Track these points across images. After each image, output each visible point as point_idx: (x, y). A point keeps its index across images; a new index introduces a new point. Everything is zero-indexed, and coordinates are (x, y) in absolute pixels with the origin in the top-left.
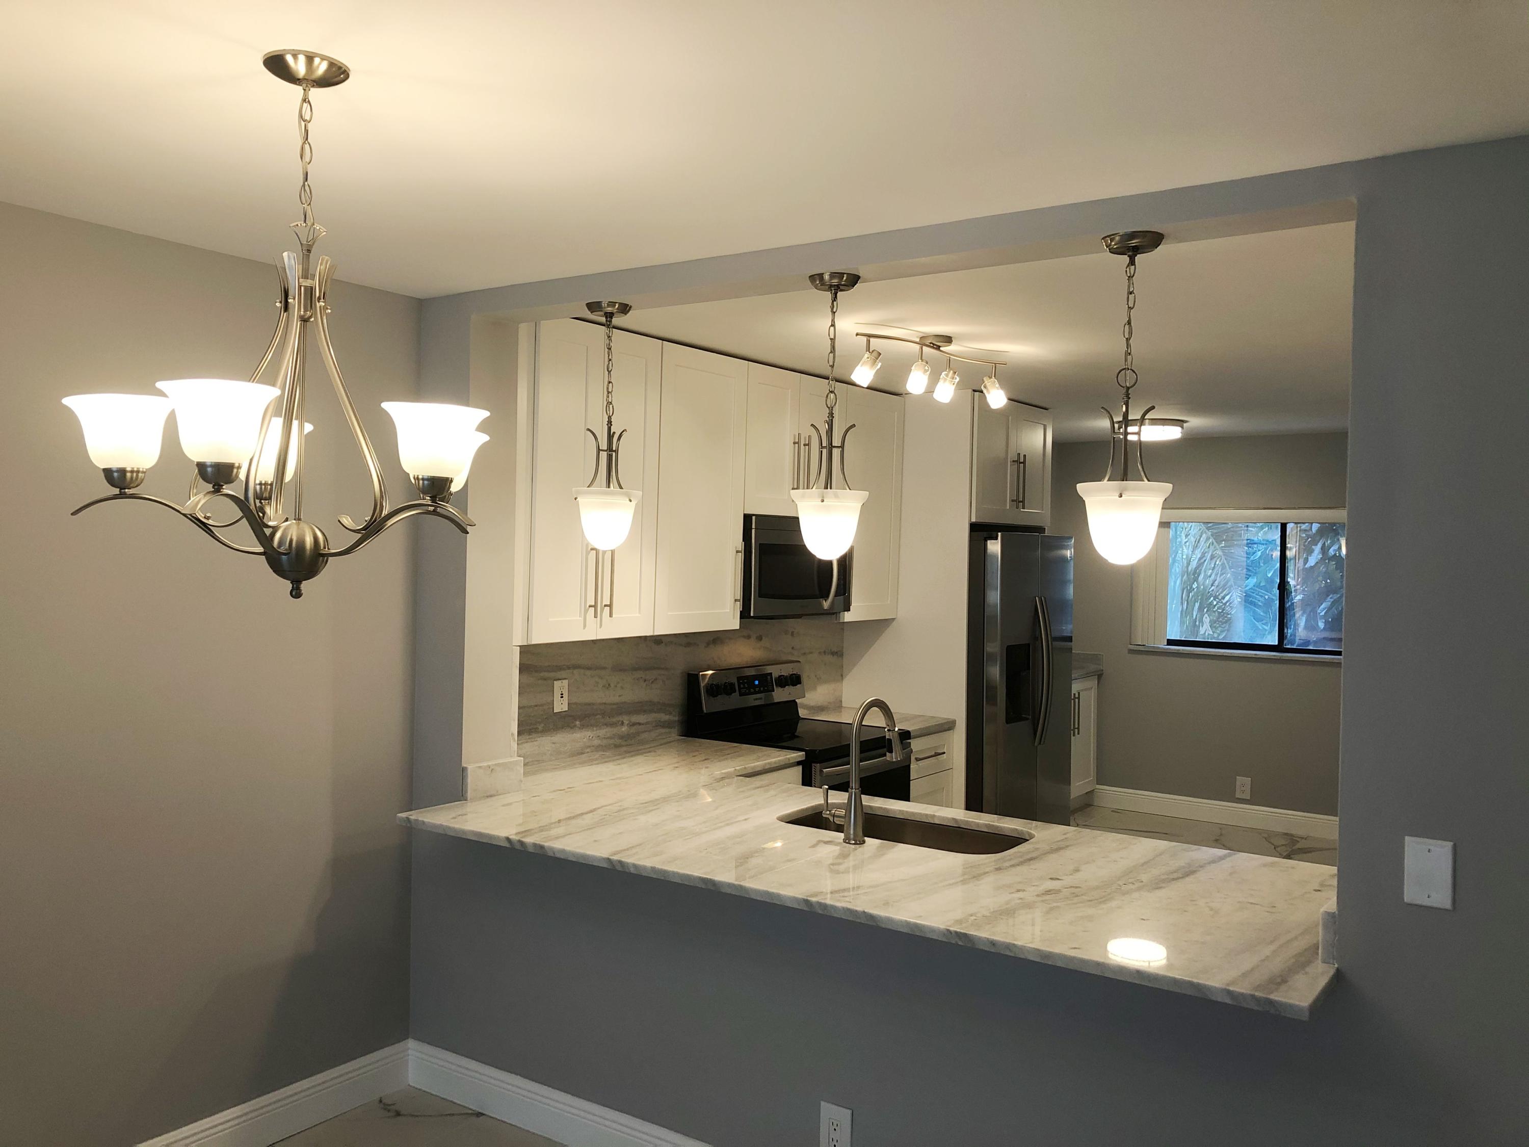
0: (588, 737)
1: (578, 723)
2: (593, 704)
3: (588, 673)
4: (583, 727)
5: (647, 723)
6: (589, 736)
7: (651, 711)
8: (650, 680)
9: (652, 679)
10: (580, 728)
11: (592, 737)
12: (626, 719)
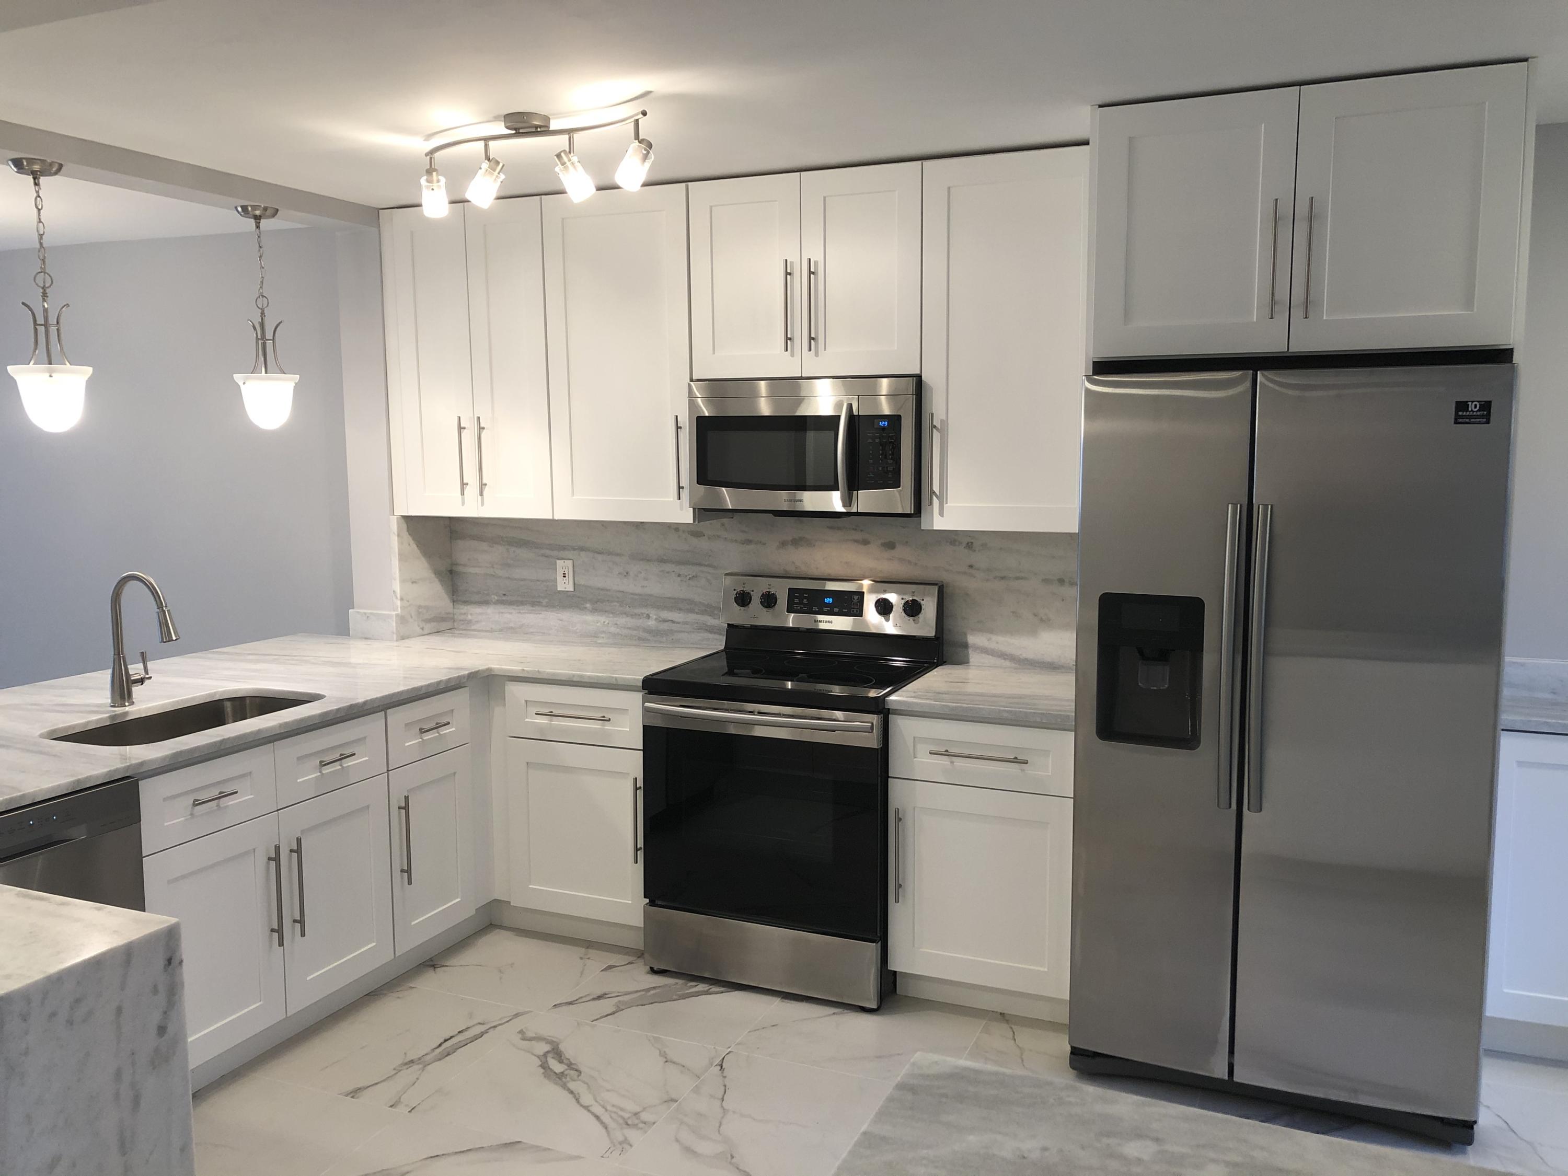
0: (602, 622)
1: (588, 605)
2: (609, 590)
3: (600, 557)
4: (594, 611)
5: (686, 623)
6: (604, 622)
7: (691, 611)
8: (686, 576)
9: (689, 575)
10: (591, 612)
11: (608, 623)
12: (653, 613)
